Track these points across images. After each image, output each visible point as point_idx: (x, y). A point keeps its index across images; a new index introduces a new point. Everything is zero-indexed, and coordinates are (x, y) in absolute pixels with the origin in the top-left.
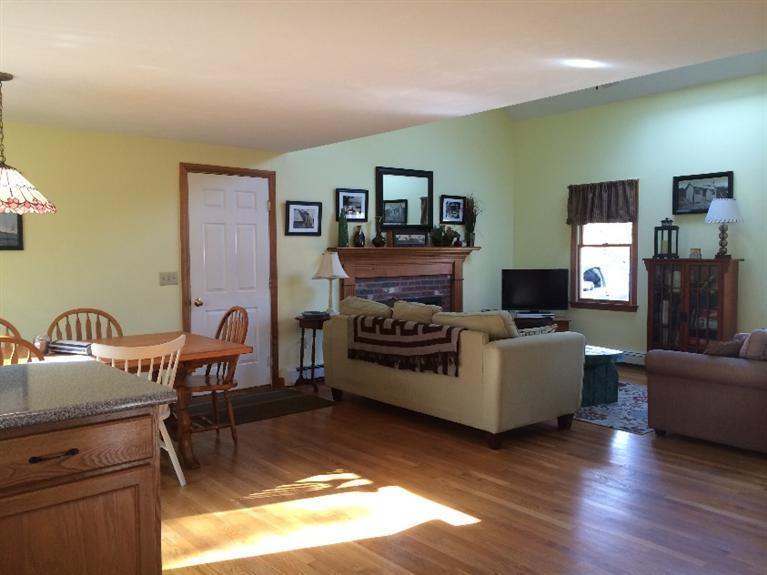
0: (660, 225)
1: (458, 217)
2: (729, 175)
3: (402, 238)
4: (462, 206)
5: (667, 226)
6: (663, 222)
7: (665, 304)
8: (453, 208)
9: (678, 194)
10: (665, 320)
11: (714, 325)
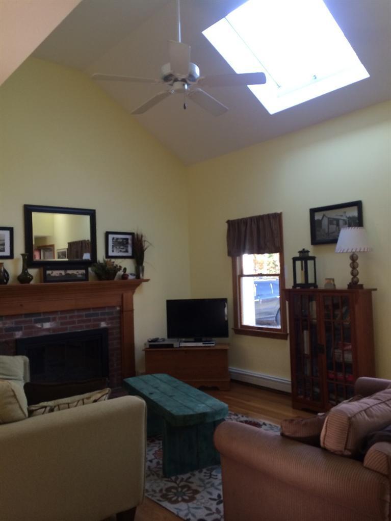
0: (297, 255)
1: (127, 251)
2: (358, 204)
3: (56, 273)
4: (130, 241)
5: (304, 257)
6: (300, 252)
7: (306, 334)
8: (122, 244)
9: (314, 225)
10: (307, 351)
11: (349, 357)
